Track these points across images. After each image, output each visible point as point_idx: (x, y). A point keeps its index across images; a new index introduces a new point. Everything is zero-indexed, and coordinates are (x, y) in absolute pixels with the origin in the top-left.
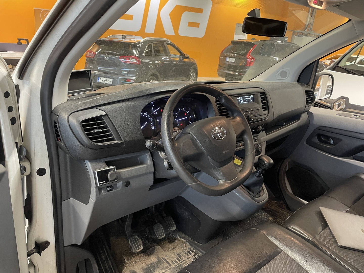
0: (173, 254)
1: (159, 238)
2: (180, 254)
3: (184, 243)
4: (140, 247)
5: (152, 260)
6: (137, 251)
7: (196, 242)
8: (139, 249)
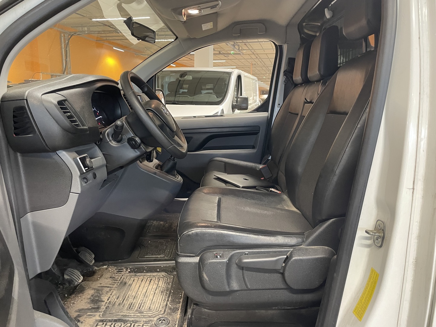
0: (106, 279)
1: (91, 264)
2: (112, 276)
3: (106, 269)
4: (80, 277)
5: (89, 293)
6: (79, 282)
7: (120, 261)
8: (80, 279)
